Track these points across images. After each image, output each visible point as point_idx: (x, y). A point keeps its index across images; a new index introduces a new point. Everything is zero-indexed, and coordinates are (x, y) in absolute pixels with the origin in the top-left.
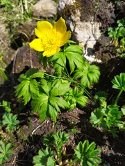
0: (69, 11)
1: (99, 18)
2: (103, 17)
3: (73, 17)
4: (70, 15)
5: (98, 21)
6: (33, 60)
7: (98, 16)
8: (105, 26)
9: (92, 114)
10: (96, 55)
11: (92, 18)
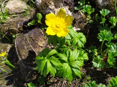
0: (46, 4)
1: (66, 4)
2: (68, 2)
3: (50, 7)
4: (48, 6)
5: (66, 6)
7: (65, 2)
8: (71, 7)
9: (93, 62)
10: (75, 26)
11: (62, 4)
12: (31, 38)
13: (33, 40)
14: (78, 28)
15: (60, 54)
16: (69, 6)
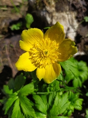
1: (74, 8)
2: (77, 6)
3: (48, 8)
4: (44, 6)
5: (73, 11)
6: (10, 58)
7: (73, 6)
11: (67, 8)
12: (12, 47)
13: (14, 50)
14: (82, 51)
15: (38, 97)
16: (78, 13)
